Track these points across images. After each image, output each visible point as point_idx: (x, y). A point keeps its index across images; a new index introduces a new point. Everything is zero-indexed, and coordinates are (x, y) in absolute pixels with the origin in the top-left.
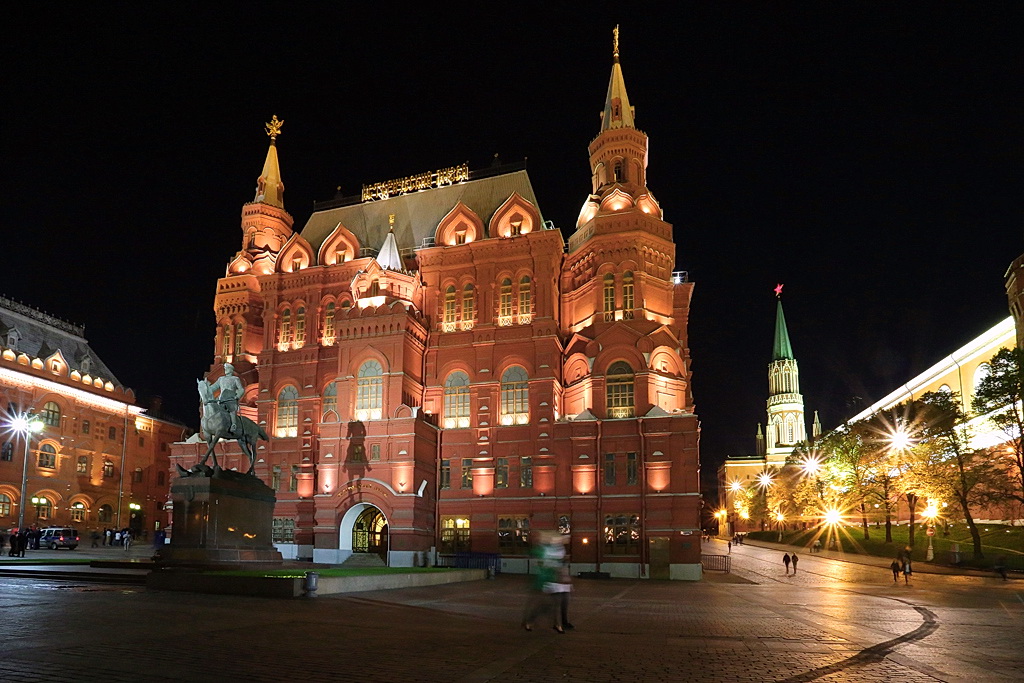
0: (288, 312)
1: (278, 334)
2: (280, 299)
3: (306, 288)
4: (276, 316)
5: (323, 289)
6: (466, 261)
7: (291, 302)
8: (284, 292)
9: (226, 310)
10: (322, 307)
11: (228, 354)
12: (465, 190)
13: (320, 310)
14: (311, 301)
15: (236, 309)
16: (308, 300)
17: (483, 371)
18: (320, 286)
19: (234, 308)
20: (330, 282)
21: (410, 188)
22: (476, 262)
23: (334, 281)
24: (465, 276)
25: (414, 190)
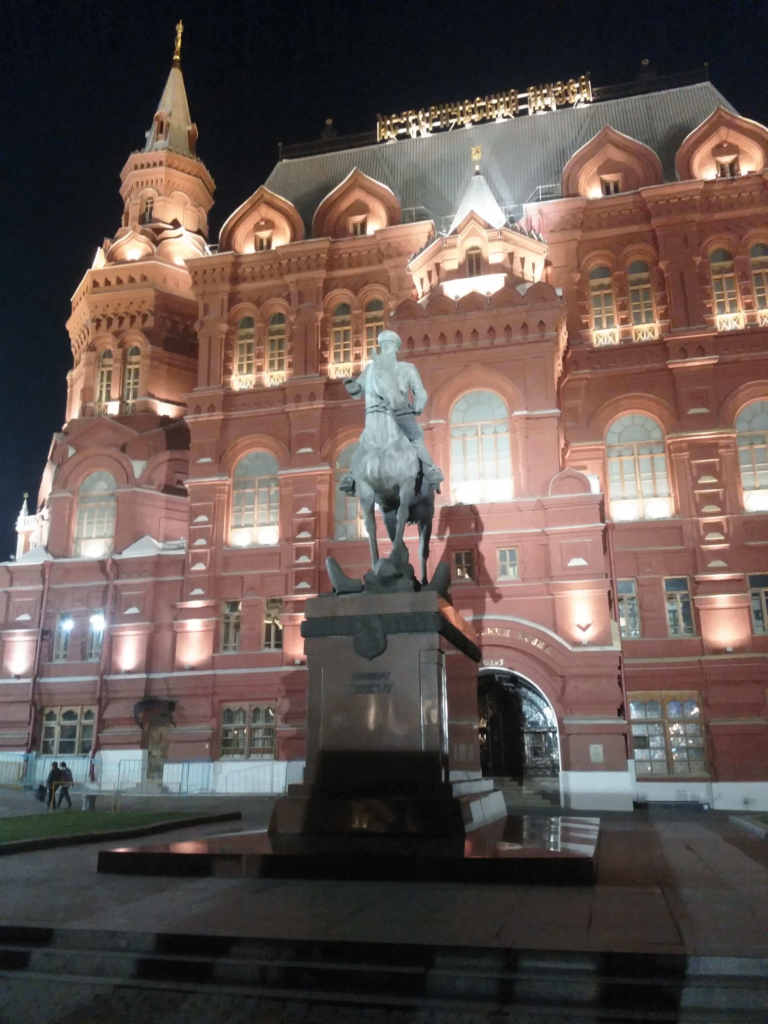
0: (249, 322)
1: (228, 359)
2: (233, 299)
3: (289, 278)
4: (225, 327)
5: (326, 281)
6: (631, 222)
7: (258, 303)
8: (243, 287)
9: (104, 323)
10: (325, 311)
11: (109, 399)
12: (591, 116)
13: (321, 315)
14: (301, 301)
15: (127, 321)
16: (295, 299)
17: (692, 411)
18: (322, 274)
19: (121, 319)
20: (341, 267)
21: (476, 117)
22: (654, 223)
23: (350, 266)
24: (630, 248)
25: (484, 121)
